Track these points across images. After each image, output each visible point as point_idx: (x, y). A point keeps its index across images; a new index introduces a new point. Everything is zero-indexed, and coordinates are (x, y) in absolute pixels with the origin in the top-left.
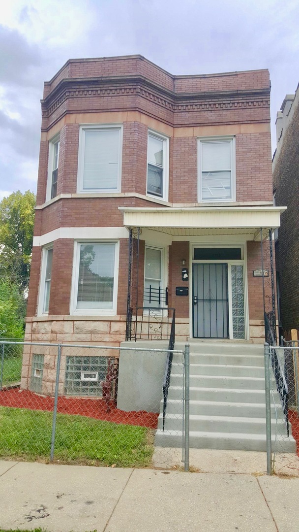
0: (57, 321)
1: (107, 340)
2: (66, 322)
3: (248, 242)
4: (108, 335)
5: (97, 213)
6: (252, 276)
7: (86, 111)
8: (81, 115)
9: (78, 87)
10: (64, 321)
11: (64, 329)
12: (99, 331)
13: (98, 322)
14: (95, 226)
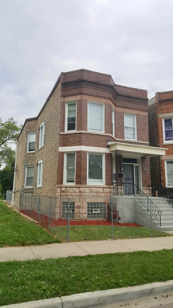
0: (82, 187)
1: (103, 195)
2: (86, 188)
3: (142, 157)
4: (103, 194)
5: (96, 141)
6: (143, 170)
7: (90, 95)
8: (88, 96)
9: (87, 83)
10: (86, 187)
11: (86, 191)
12: (100, 192)
13: (99, 188)
14: (96, 146)
